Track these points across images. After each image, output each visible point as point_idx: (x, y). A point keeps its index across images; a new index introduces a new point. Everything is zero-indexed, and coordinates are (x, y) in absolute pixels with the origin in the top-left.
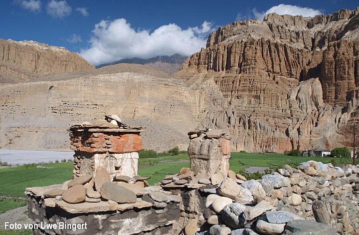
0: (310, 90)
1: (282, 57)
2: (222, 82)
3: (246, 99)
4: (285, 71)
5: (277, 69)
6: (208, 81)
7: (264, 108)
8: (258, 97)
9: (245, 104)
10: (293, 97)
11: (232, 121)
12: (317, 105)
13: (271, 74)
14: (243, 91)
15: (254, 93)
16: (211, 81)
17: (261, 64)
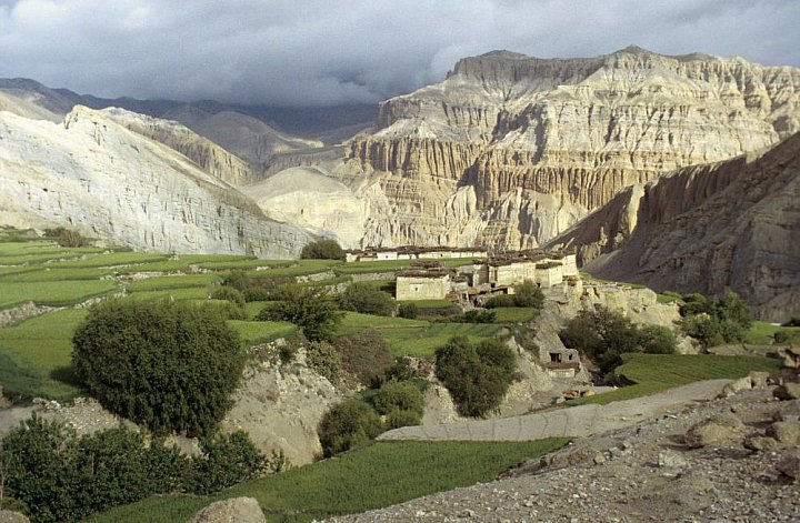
0: (465, 199)
1: (446, 158)
2: (388, 186)
3: (409, 208)
4: (449, 174)
5: (441, 172)
6: (373, 186)
7: (423, 216)
8: (418, 206)
9: (408, 211)
10: (449, 205)
11: (395, 230)
12: (469, 212)
13: (435, 178)
14: (407, 198)
15: (415, 201)
16: (377, 186)
17: (424, 169)
